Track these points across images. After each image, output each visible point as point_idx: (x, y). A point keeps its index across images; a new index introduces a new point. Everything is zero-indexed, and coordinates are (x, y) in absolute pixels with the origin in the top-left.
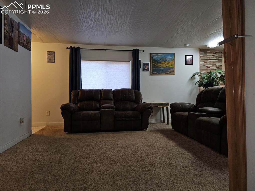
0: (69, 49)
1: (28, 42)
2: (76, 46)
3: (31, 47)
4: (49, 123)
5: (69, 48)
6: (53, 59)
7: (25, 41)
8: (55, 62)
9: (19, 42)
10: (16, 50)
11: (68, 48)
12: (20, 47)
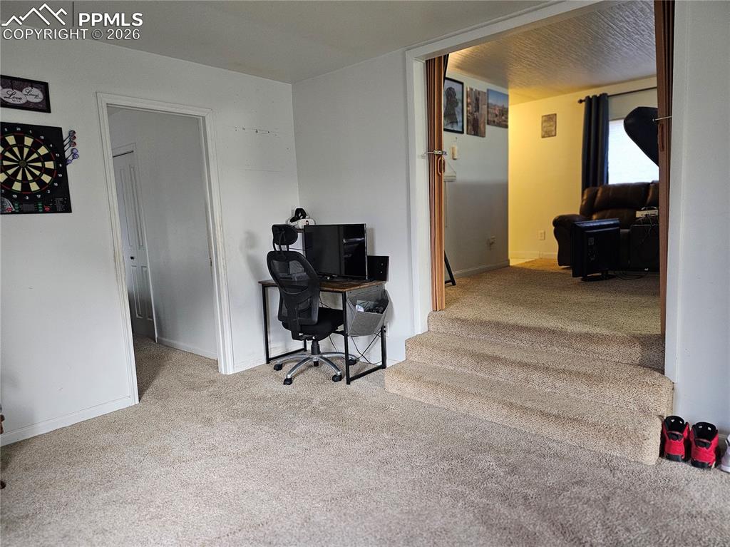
0: (584, 103)
1: (503, 115)
2: (597, 92)
3: (507, 122)
4: (545, 253)
5: (584, 101)
6: (553, 128)
7: (496, 116)
8: (555, 135)
9: (488, 120)
10: (483, 135)
11: (581, 101)
12: (489, 129)
